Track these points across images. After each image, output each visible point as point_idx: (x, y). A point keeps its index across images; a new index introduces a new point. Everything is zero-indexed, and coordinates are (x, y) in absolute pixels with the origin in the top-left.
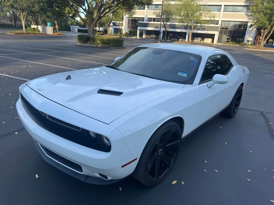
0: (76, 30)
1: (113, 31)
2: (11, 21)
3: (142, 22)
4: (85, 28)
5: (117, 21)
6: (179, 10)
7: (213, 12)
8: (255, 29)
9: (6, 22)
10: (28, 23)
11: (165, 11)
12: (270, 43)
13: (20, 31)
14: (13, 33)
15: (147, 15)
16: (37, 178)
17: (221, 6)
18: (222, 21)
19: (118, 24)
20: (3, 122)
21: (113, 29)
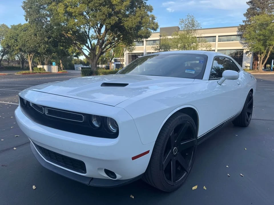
0: (80, 69)
1: (115, 66)
2: (19, 64)
3: (141, 57)
4: (88, 66)
5: (118, 57)
6: (176, 42)
7: (208, 43)
8: (251, 55)
9: (14, 65)
10: (35, 64)
11: (163, 45)
12: (268, 68)
13: (27, 72)
14: (20, 73)
15: (146, 50)
16: (34, 189)
17: (215, 36)
18: (218, 50)
19: (119, 60)
20: (2, 140)
21: (115, 65)
